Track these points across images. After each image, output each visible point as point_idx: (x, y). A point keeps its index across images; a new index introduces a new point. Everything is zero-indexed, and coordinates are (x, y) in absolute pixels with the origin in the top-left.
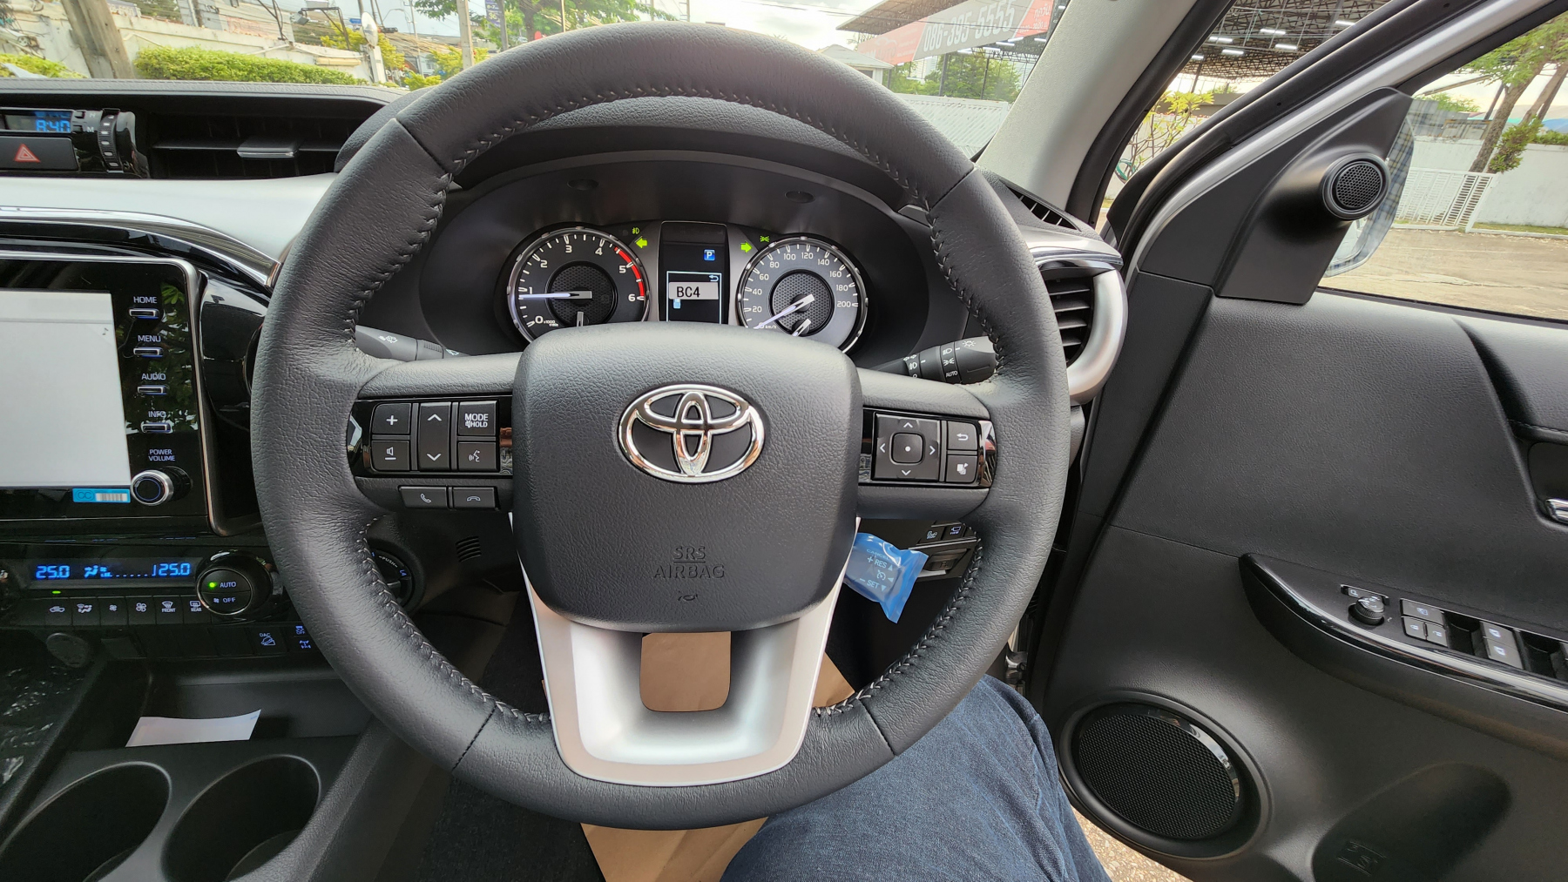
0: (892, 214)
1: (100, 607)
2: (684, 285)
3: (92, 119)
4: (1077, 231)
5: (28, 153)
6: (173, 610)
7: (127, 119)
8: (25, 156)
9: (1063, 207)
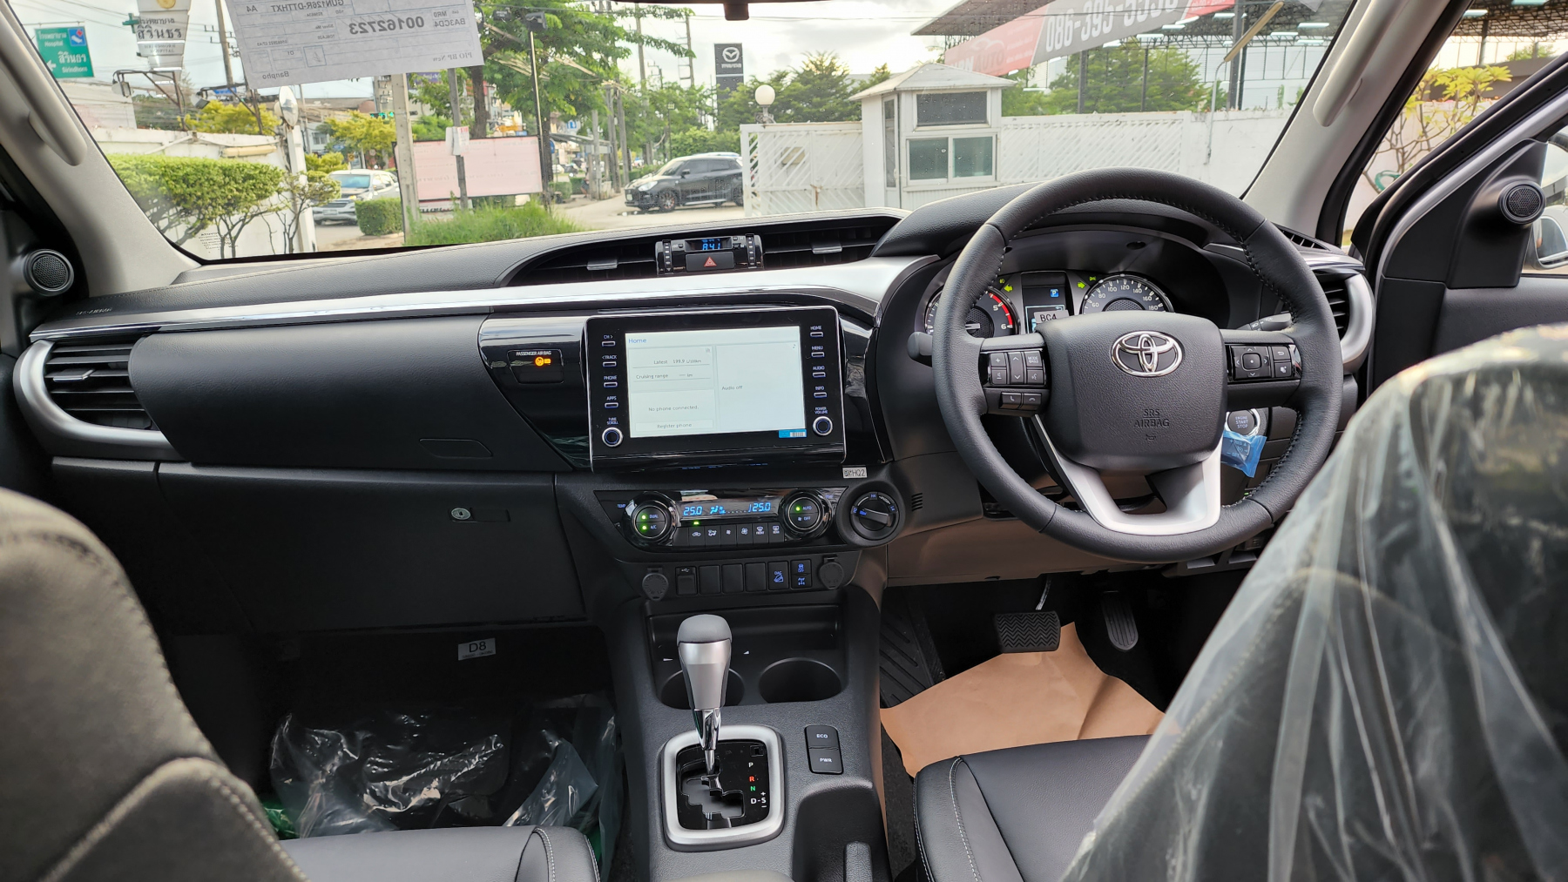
1: (722, 532)
2: (1045, 313)
3: (742, 240)
4: (1328, 251)
5: (710, 260)
6: (763, 533)
7: (758, 239)
8: (710, 263)
9: (1313, 235)
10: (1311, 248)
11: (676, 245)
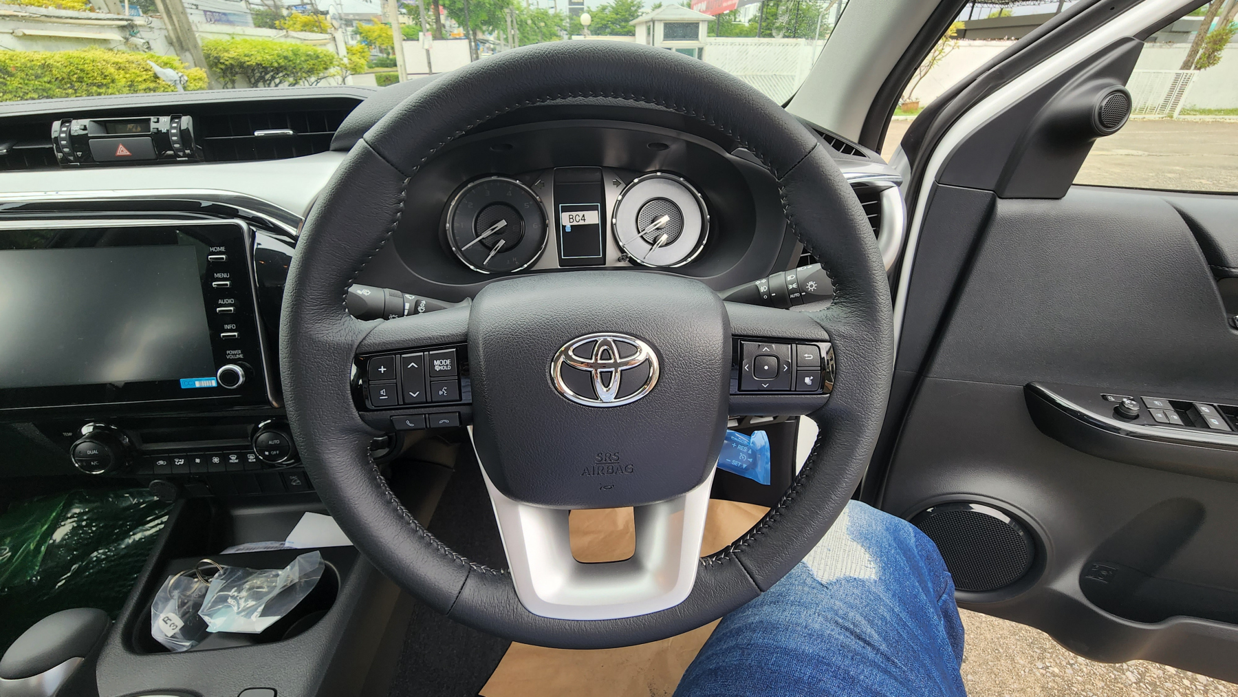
0: (728, 155)
1: (190, 461)
2: (574, 214)
3: (163, 124)
4: (867, 158)
5: (123, 148)
6: (237, 461)
7: (186, 122)
8: (122, 151)
9: (856, 140)
10: (851, 156)
11: (76, 126)
